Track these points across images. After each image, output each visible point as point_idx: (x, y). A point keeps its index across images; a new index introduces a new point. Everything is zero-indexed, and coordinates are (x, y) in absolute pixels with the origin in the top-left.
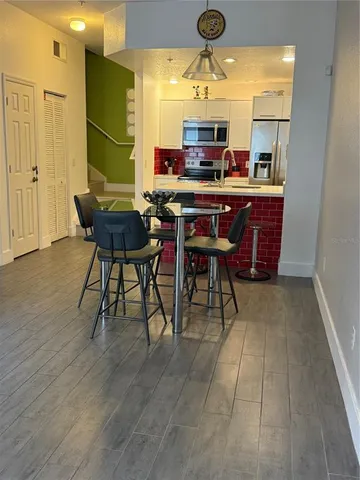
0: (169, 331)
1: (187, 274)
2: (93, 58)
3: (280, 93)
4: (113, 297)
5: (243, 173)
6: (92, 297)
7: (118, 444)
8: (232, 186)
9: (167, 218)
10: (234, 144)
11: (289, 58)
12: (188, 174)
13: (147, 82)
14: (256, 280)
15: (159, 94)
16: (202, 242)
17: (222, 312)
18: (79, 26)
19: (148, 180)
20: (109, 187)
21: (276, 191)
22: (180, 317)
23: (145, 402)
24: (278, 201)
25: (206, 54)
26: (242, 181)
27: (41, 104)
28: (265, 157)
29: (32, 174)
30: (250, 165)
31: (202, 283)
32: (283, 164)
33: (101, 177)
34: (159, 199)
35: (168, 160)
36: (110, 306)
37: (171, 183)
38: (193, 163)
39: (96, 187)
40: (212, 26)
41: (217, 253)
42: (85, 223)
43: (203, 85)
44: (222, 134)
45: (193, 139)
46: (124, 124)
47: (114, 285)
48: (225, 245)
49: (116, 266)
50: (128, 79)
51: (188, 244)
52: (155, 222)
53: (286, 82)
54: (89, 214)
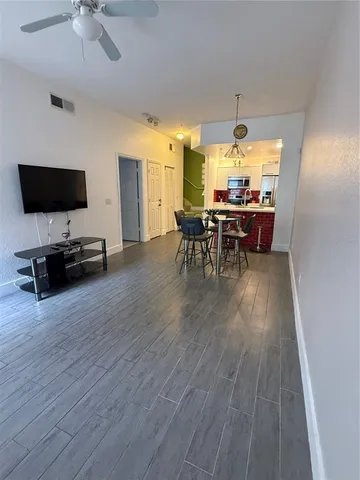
0: (214, 273)
1: (223, 248)
2: (187, 149)
3: (277, 162)
4: (190, 257)
5: (257, 201)
6: (180, 257)
7: (186, 316)
8: (251, 207)
9: (215, 221)
10: (252, 187)
11: (279, 145)
12: (229, 201)
13: (211, 160)
14: (260, 252)
15: (217, 165)
16: (232, 233)
17: (240, 267)
18: (180, 137)
19: (210, 204)
20: (193, 208)
21: (272, 209)
22: (220, 267)
23: (200, 301)
24: (272, 214)
25: (236, 146)
26: (257, 205)
27: (164, 171)
28: (268, 193)
29: (158, 203)
30: (261, 198)
31: (231, 252)
32: (276, 197)
33: (188, 203)
34: (212, 213)
35: (221, 196)
36: (189, 261)
37: (221, 206)
38: (233, 197)
39: (187, 208)
40: (241, 132)
41: (237, 238)
42: (178, 224)
43: (238, 160)
44: (247, 182)
45: (234, 185)
46: (201, 179)
47: (190, 252)
48: (242, 234)
49: (191, 243)
50: (202, 159)
51: (225, 233)
52: (211, 224)
53: (277, 157)
54: (180, 219)
